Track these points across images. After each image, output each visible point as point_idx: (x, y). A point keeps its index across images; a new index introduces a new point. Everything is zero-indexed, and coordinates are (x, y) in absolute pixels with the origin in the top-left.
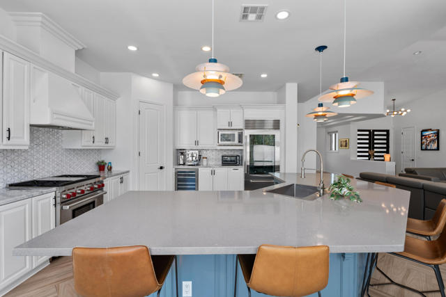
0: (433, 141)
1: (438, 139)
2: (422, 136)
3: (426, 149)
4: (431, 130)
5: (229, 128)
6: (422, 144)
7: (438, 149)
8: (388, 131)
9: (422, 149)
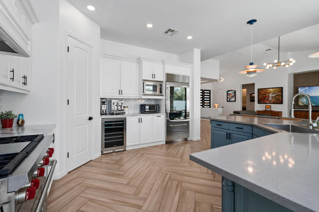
0: (233, 96)
1: (235, 95)
2: (227, 94)
3: (229, 101)
4: (232, 91)
5: (152, 79)
6: (227, 98)
7: (235, 101)
8: (210, 91)
9: (227, 101)
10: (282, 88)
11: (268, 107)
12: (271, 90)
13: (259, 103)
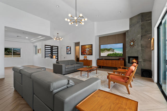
0: (69, 50)
1: (71, 50)
2: (67, 49)
3: (68, 54)
4: (69, 47)
6: (67, 52)
7: (70, 54)
8: (58, 47)
10: (92, 45)
11: (85, 57)
12: (87, 46)
13: (82, 55)
